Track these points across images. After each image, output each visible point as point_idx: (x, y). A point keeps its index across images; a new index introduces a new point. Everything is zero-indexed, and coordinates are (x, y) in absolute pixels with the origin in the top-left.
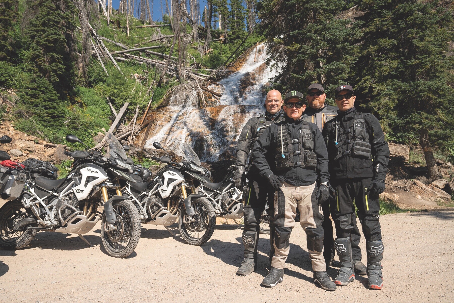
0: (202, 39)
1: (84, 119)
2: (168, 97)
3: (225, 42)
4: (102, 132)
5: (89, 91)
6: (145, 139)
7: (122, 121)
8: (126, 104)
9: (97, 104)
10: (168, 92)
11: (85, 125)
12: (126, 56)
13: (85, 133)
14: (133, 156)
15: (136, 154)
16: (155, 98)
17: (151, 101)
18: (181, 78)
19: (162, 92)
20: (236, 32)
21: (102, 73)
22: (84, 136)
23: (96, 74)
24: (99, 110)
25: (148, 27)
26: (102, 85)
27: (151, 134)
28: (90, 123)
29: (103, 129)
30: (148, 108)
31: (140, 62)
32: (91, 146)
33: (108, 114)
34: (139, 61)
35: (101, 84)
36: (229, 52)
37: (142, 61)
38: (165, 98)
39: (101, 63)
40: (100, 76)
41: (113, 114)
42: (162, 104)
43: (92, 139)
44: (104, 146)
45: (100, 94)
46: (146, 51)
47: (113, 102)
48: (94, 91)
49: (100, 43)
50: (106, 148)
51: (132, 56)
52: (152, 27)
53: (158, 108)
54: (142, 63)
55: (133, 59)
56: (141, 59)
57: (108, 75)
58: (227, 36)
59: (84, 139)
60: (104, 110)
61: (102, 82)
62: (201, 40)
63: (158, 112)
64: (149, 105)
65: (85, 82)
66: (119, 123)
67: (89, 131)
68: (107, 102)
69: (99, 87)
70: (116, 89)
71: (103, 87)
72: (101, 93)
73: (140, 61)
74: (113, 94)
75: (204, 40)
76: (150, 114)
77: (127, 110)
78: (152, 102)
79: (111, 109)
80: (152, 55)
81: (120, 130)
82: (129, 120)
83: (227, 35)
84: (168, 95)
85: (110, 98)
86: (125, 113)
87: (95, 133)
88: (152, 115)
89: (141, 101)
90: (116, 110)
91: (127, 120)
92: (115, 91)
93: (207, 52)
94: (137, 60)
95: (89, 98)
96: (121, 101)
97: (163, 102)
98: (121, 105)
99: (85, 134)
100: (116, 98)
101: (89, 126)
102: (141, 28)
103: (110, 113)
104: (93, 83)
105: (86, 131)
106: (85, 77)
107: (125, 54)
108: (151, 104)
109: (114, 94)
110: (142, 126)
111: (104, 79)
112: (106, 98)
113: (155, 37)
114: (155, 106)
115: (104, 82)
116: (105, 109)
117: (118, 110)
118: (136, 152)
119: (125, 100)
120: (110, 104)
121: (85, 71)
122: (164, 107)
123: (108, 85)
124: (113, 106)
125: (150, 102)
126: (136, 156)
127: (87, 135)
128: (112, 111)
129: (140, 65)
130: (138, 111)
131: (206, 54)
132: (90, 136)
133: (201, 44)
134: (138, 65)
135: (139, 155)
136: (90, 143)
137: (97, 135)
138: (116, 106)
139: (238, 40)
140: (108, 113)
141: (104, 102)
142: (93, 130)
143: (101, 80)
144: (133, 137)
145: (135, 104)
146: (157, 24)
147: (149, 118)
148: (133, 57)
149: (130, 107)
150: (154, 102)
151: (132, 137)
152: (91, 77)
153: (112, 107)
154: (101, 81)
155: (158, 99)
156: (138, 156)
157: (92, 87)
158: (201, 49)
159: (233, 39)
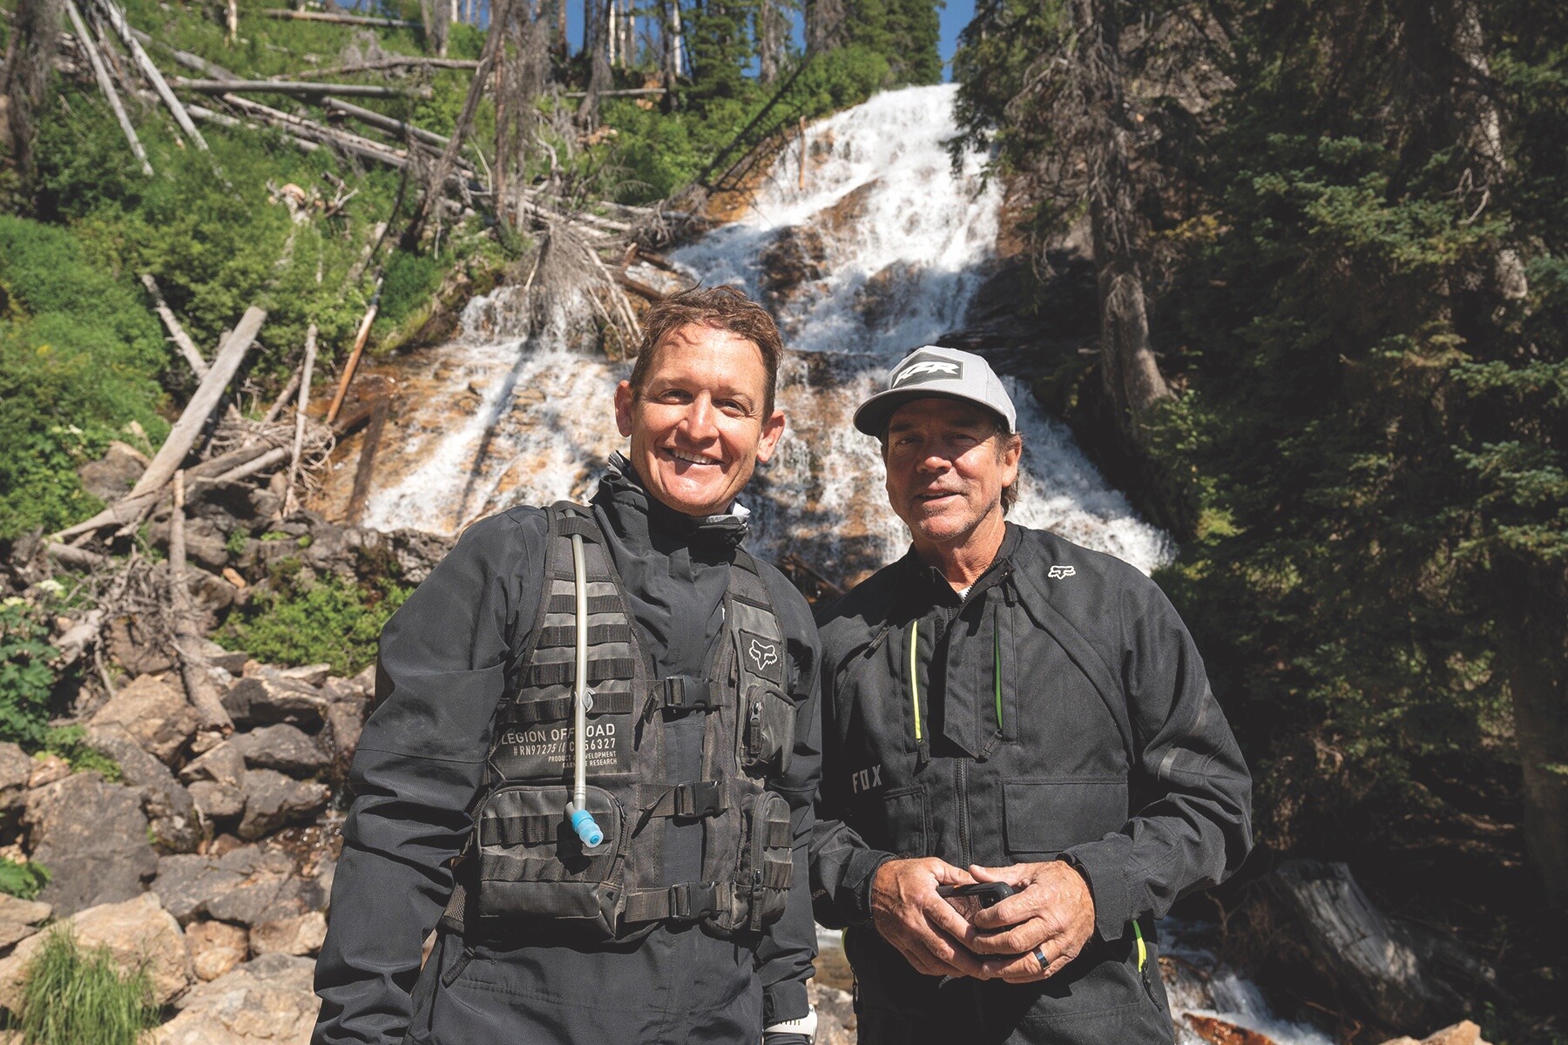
0: (568, 86)
1: (23, 359)
2: (450, 302)
3: (664, 107)
4: (128, 440)
5: (48, 239)
6: (361, 490)
7: (234, 394)
8: (253, 317)
9: (93, 307)
10: (452, 278)
11: (32, 394)
12: (237, 108)
13: (30, 440)
14: (334, 575)
15: (347, 561)
16: (390, 301)
17: (372, 313)
18: (506, 222)
19: (423, 274)
20: (714, 67)
21: (117, 158)
22: (21, 454)
23: (82, 161)
24: (103, 336)
25: (318, 20)
26: (117, 218)
27: (385, 469)
28: (65, 388)
29: (135, 428)
30: (358, 343)
31: (305, 144)
32: (64, 513)
33: (151, 362)
34: (298, 136)
35: (111, 213)
36: (687, 146)
37: (314, 140)
38: (436, 305)
39: (112, 111)
40: (107, 172)
41: (179, 361)
42: (422, 330)
43: (72, 475)
44: (147, 517)
45: (109, 258)
46: (327, 99)
47: (179, 300)
48: (74, 240)
49: (107, 17)
50: (164, 526)
51: (266, 109)
52: (334, 23)
53: (407, 349)
54: (313, 146)
55: (267, 124)
56: (308, 127)
57: (148, 169)
58: (673, 85)
59: (23, 472)
60: (129, 340)
61: (117, 204)
62: (562, 87)
63: (406, 369)
64: (362, 332)
65: (23, 191)
66: (220, 410)
67: (57, 429)
68: (149, 302)
69: (99, 224)
70: (200, 236)
71: (121, 226)
72: (114, 254)
73: (305, 138)
74: (186, 264)
75: (573, 87)
76: (371, 376)
77: (257, 345)
78: (375, 320)
79: (166, 332)
80: (354, 123)
81: (222, 439)
82: (267, 398)
83: (673, 79)
84: (449, 291)
85: (159, 279)
86: (251, 358)
87: (92, 444)
88: (376, 381)
89: (322, 310)
90: (195, 339)
91: (255, 391)
92: (197, 248)
93: (593, 139)
94: (289, 132)
95: (44, 273)
96: (227, 299)
97: (426, 325)
98: (224, 319)
99: (32, 446)
100: (203, 281)
101: (56, 400)
102: (288, 18)
103: (164, 358)
104: (68, 202)
105: (36, 427)
106: (20, 169)
107: (229, 97)
108: (371, 328)
109: (190, 263)
110: (337, 427)
111: (132, 188)
112: (138, 280)
113: (354, 56)
114: (392, 338)
115: (131, 202)
116: (135, 332)
117: (209, 342)
118: (353, 549)
119: (248, 296)
120: (166, 313)
121: (26, 136)
122: (429, 345)
123: (150, 218)
124: (179, 320)
125: (368, 319)
126: (348, 577)
127: (42, 454)
128: (172, 348)
129: (304, 153)
130: (312, 352)
131: (586, 146)
132: (58, 459)
133: (565, 103)
134: (297, 155)
135: (365, 569)
136: (62, 499)
137: (104, 455)
138: (197, 322)
139: (719, 100)
140: (150, 354)
141: (130, 300)
142: (77, 426)
143: (114, 192)
144: (299, 476)
145: (301, 319)
146: (353, 12)
147: (366, 393)
148: (270, 115)
149: (275, 331)
150: (387, 321)
151: (293, 477)
152: (54, 171)
153: (174, 326)
154: (114, 198)
155: (405, 306)
156: (358, 572)
157: (62, 220)
158: (568, 126)
159: (701, 95)
